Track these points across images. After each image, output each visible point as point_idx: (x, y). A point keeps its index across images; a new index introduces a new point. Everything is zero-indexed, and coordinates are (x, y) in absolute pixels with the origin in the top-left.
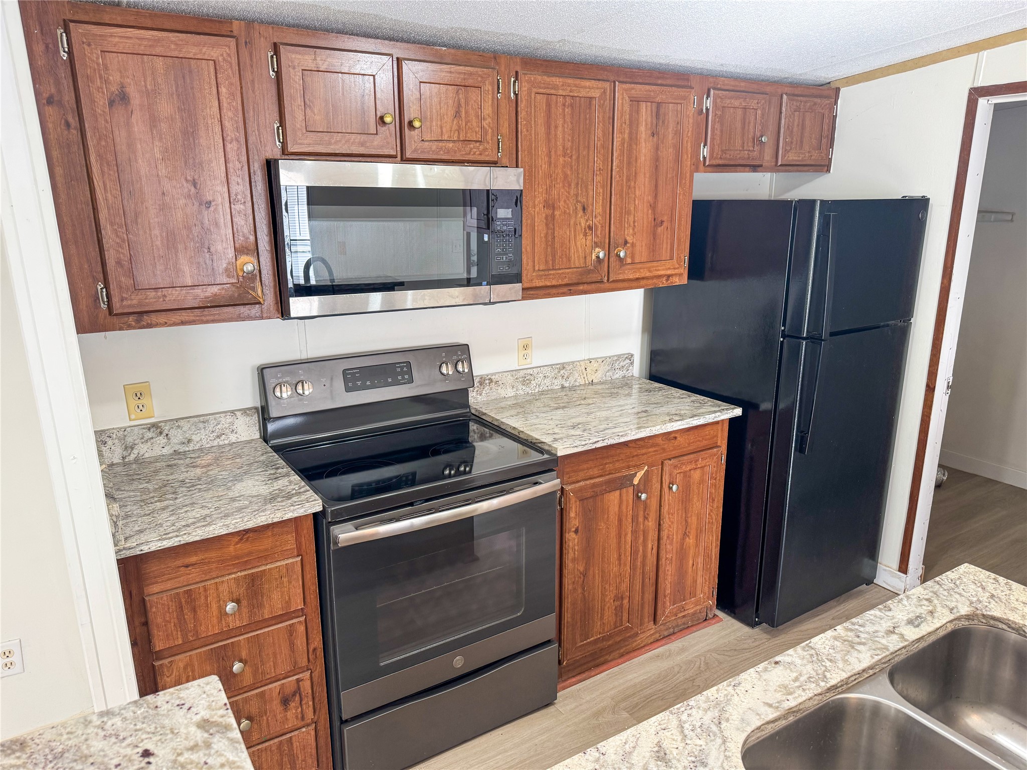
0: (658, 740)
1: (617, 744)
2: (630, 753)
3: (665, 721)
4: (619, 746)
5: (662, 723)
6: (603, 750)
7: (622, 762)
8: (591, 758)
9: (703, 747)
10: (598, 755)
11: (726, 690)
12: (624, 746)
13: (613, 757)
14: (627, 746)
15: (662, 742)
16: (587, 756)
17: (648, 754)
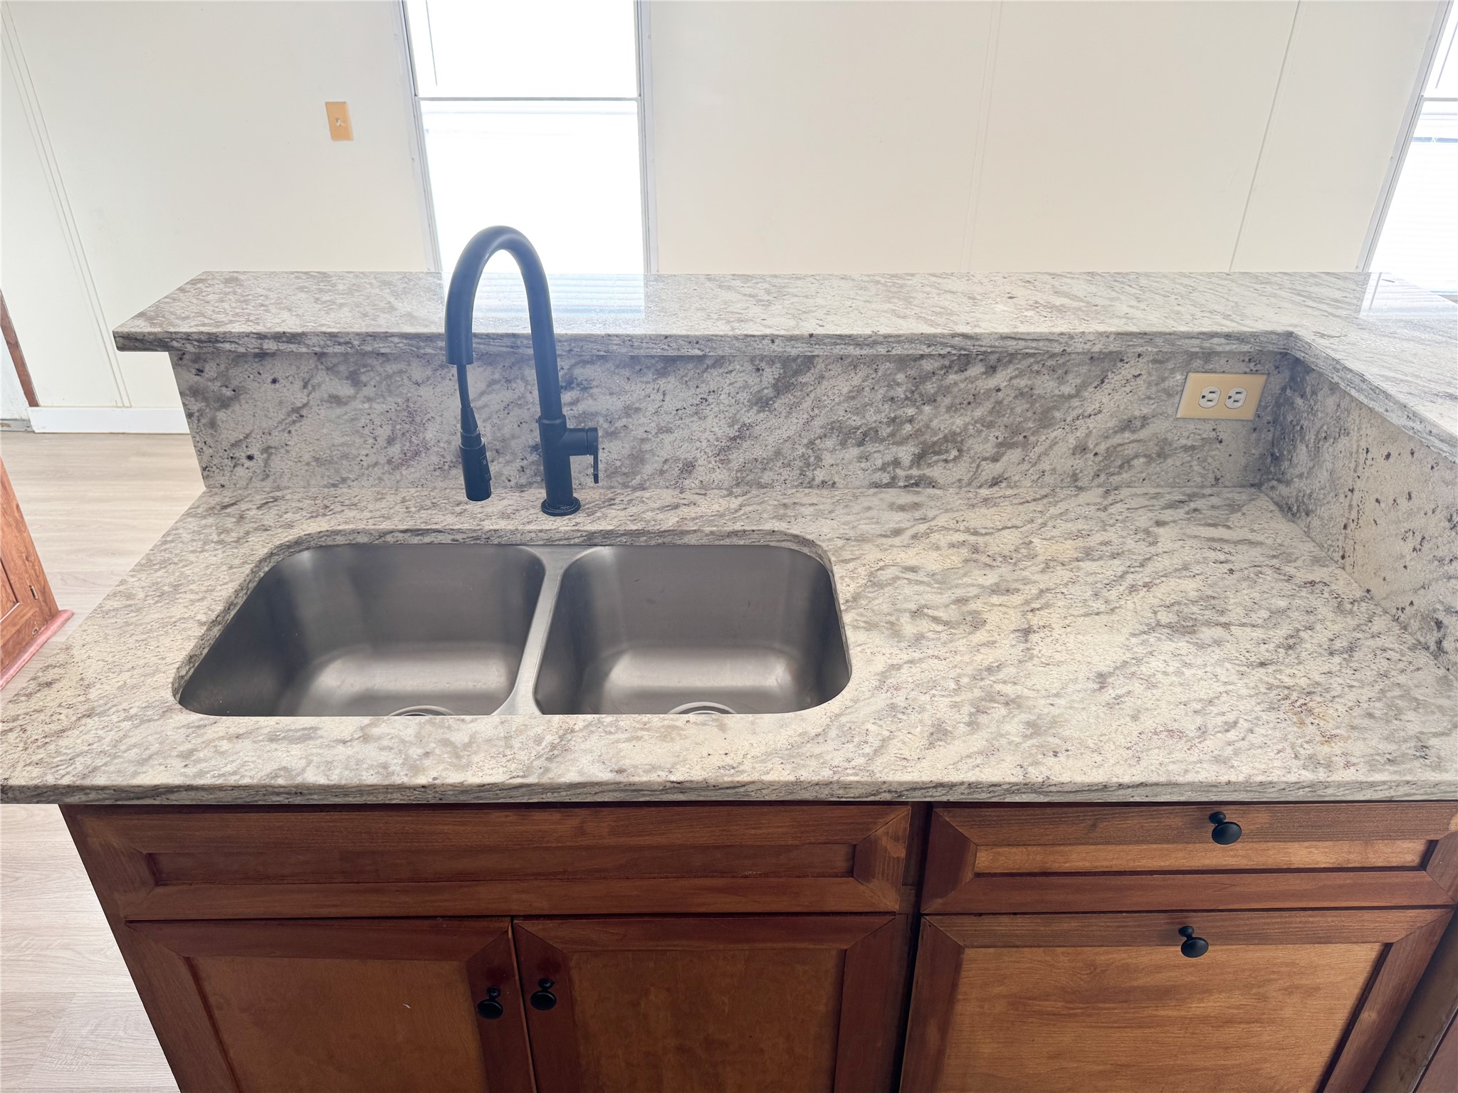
0: (927, 751)
1: (990, 770)
2: (980, 753)
3: (893, 767)
4: (990, 767)
5: (900, 768)
6: (1020, 772)
7: (1001, 749)
8: (1043, 769)
9: (872, 721)
10: (1030, 768)
11: (754, 768)
12: (982, 764)
13: (1009, 758)
14: (978, 761)
15: (922, 747)
16: (1048, 773)
17: (956, 742)
